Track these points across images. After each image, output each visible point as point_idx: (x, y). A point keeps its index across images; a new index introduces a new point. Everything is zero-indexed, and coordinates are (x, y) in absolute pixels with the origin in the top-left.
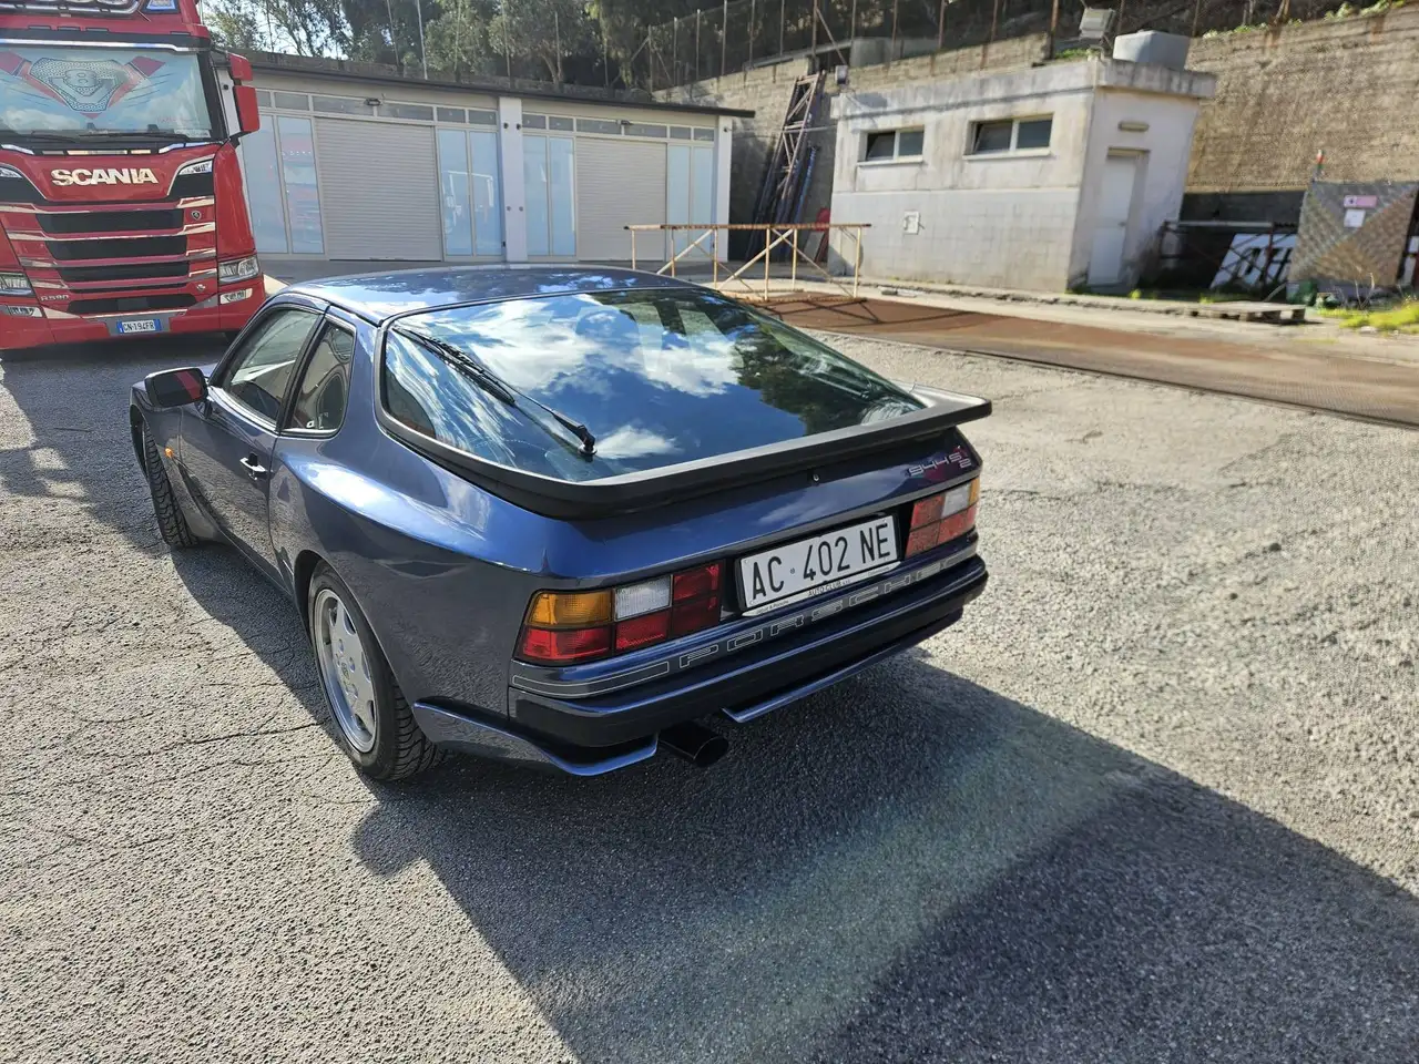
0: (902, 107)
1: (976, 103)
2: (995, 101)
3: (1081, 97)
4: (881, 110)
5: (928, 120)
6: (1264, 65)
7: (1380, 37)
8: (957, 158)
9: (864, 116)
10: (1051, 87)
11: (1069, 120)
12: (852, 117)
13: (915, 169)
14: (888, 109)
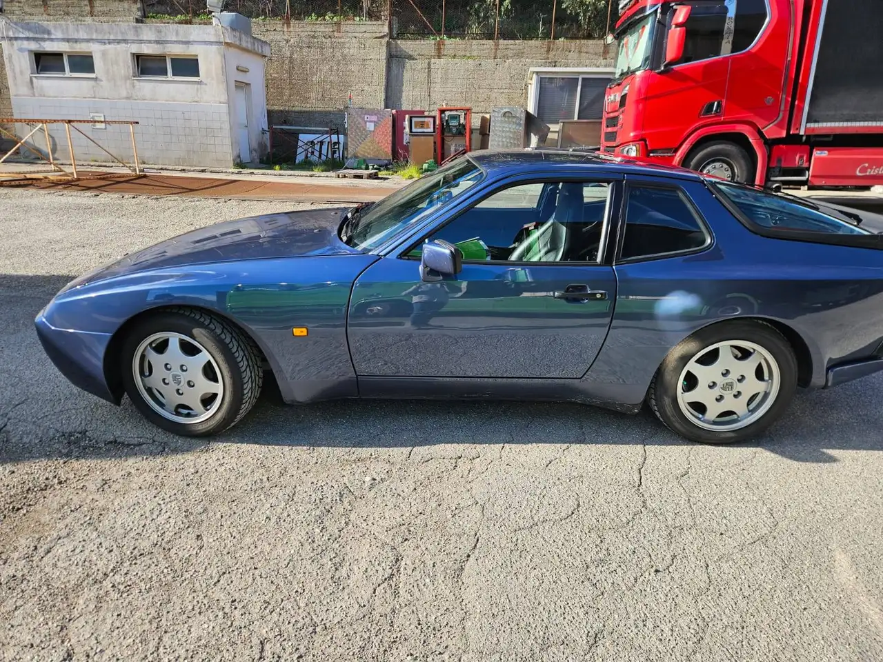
0: (66, 37)
1: (133, 42)
2: (150, 42)
3: (214, 48)
4: (46, 36)
5: (95, 49)
6: (288, 41)
7: (340, 35)
8: (127, 78)
9: (28, 39)
10: (192, 38)
11: (210, 61)
12: (16, 39)
13: (92, 83)
14: (53, 37)
